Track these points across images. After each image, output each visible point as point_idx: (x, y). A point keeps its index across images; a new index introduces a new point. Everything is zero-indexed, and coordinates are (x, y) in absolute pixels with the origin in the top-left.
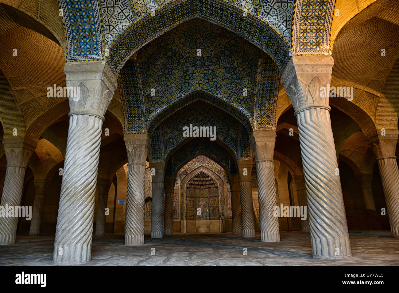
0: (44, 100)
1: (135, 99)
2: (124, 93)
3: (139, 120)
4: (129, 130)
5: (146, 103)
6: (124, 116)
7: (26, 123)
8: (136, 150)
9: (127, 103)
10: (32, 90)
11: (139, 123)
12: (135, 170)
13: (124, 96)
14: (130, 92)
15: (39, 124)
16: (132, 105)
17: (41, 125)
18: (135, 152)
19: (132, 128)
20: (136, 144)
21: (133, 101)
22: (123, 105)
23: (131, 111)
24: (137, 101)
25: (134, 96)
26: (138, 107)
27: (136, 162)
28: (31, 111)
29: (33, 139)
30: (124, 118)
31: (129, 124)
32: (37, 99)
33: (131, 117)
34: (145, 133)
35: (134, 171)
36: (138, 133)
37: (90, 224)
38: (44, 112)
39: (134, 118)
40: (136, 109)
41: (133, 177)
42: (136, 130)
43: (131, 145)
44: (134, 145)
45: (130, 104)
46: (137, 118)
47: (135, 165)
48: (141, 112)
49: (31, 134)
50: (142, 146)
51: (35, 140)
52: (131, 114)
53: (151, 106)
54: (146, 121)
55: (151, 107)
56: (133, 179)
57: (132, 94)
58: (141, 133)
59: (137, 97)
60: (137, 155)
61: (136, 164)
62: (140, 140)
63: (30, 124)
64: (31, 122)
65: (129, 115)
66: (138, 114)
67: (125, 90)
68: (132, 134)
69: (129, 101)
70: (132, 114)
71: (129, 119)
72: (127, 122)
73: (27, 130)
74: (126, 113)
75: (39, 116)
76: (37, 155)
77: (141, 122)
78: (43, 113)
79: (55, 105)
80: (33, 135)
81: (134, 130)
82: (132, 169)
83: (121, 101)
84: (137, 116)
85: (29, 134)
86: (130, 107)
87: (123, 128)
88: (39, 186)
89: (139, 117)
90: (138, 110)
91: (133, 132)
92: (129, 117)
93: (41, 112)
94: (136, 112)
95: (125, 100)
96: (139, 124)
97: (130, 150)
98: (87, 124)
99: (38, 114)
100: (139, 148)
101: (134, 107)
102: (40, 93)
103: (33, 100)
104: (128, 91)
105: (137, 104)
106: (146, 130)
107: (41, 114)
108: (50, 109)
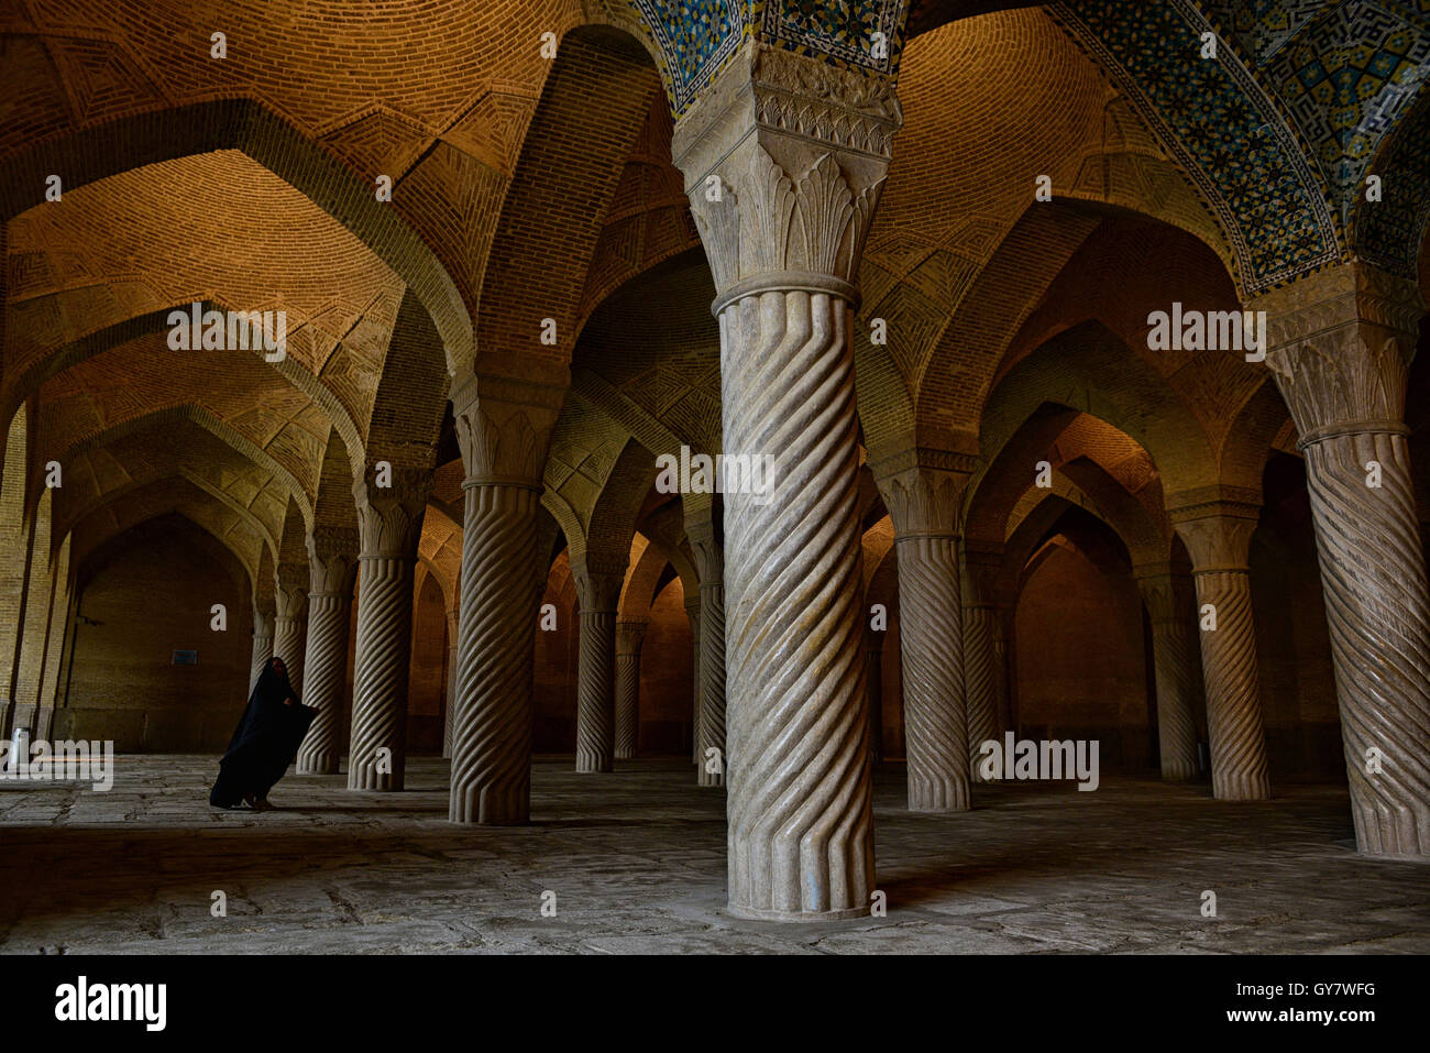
0: (932, 275)
1: (1221, 111)
2: (1156, 110)
3: (1292, 207)
4: (1258, 276)
5: (1287, 104)
6: (1211, 213)
7: (905, 378)
8: (1316, 364)
9: (1196, 146)
10: (881, 256)
11: (1296, 218)
12: (1333, 465)
13: (1164, 121)
14: (1180, 92)
15: (956, 369)
16: (1224, 149)
17: (964, 369)
18: (1314, 376)
19: (1269, 256)
20: (1310, 329)
21: (1217, 123)
22: (1181, 168)
23: (1230, 176)
24: (1236, 114)
25: (1209, 97)
26: (1257, 144)
27: (1328, 423)
28: (910, 329)
29: (955, 427)
30: (1217, 222)
31: (1251, 243)
32: (909, 279)
33: (1249, 206)
34: (1339, 262)
35: (1327, 470)
36: (1306, 274)
37: (823, 753)
38: (949, 318)
39: (1262, 208)
40: (1252, 156)
41: (1331, 506)
42: (1293, 263)
43: (1286, 344)
44: (1300, 340)
45: (1210, 147)
46: (1277, 202)
47: (1328, 444)
48: (1286, 163)
49: (941, 411)
50: (1340, 336)
51: (961, 428)
52: (1241, 191)
53: (1336, 102)
54: (1328, 196)
55: (1336, 110)
56: (1333, 517)
57: (1195, 94)
58: (1318, 269)
59: (1225, 98)
60: (1329, 386)
61: (1334, 435)
62: (1324, 306)
63: (922, 377)
64: (923, 368)
65: (1231, 201)
66: (1274, 175)
67: (1152, 91)
68: (1278, 286)
69: (1198, 134)
70: (1244, 188)
71: (1243, 222)
72: (1236, 239)
73: (916, 401)
74: (1216, 200)
75: (938, 339)
76: (1110, 476)
77: (1306, 213)
78: (947, 321)
79: (975, 276)
80: (950, 412)
81: (1281, 263)
82: (1318, 463)
83: (1163, 150)
84: (1270, 188)
85: (933, 414)
86: (1220, 162)
87: (1230, 271)
88: (1155, 591)
89: (1284, 191)
90: (1266, 159)
91: (1280, 277)
92: (1237, 211)
93: (939, 323)
94: (1260, 170)
95: (1178, 138)
96: (1298, 225)
97: (1288, 373)
98: (754, 335)
99: (934, 332)
100: (1331, 349)
101: (1238, 153)
102: (912, 254)
103: (898, 287)
104: (1167, 91)
105: (1246, 129)
106: (1340, 244)
107: (942, 330)
108: (964, 302)
